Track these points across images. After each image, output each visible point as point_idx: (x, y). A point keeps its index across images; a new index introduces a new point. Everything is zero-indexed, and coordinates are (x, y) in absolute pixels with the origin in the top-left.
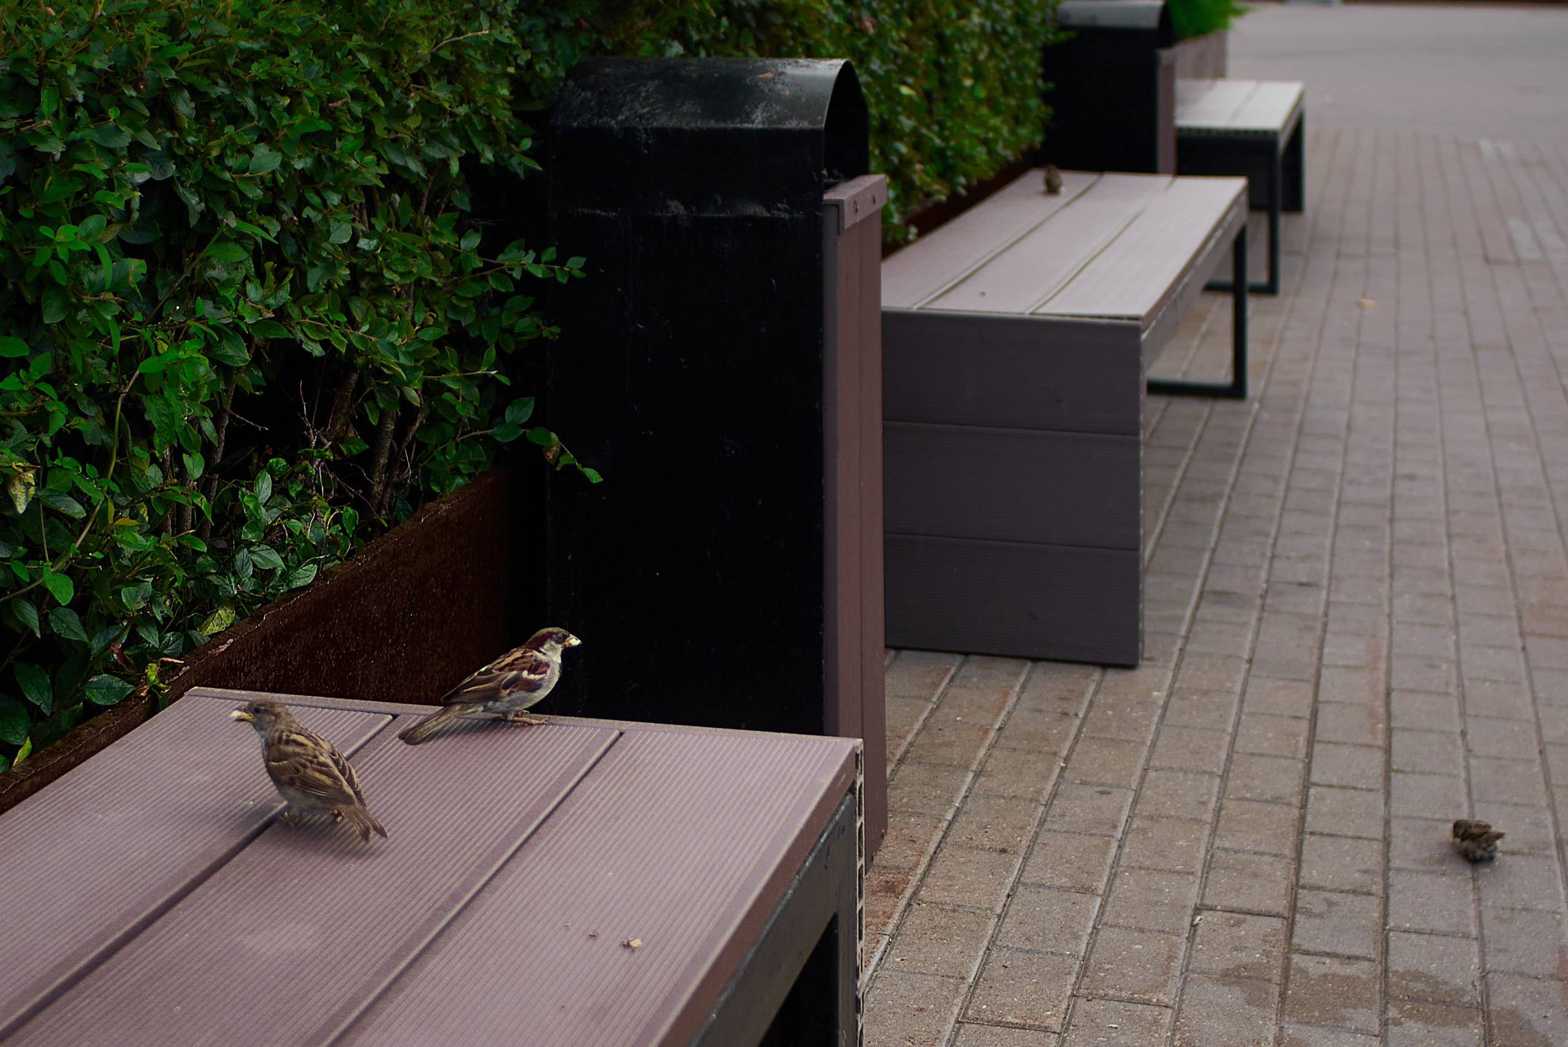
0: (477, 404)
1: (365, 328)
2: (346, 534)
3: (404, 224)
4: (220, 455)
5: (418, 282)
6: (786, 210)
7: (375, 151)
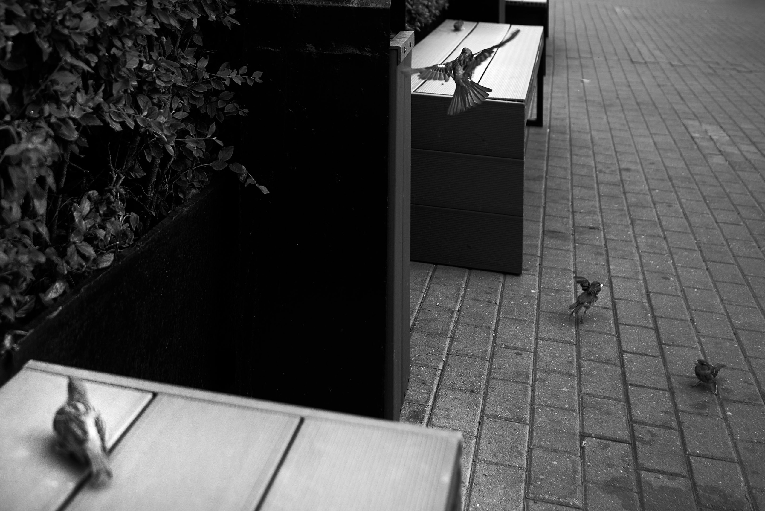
0: (204, 150)
1: (145, 113)
2: (132, 229)
3: (168, 54)
4: (63, 182)
5: (174, 85)
6: (369, 52)
7: (152, 15)
